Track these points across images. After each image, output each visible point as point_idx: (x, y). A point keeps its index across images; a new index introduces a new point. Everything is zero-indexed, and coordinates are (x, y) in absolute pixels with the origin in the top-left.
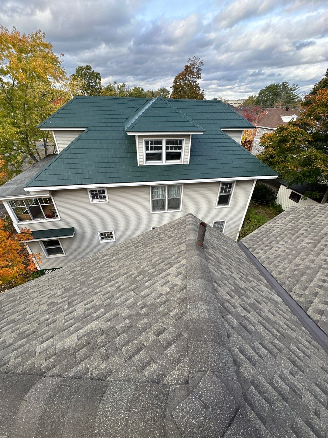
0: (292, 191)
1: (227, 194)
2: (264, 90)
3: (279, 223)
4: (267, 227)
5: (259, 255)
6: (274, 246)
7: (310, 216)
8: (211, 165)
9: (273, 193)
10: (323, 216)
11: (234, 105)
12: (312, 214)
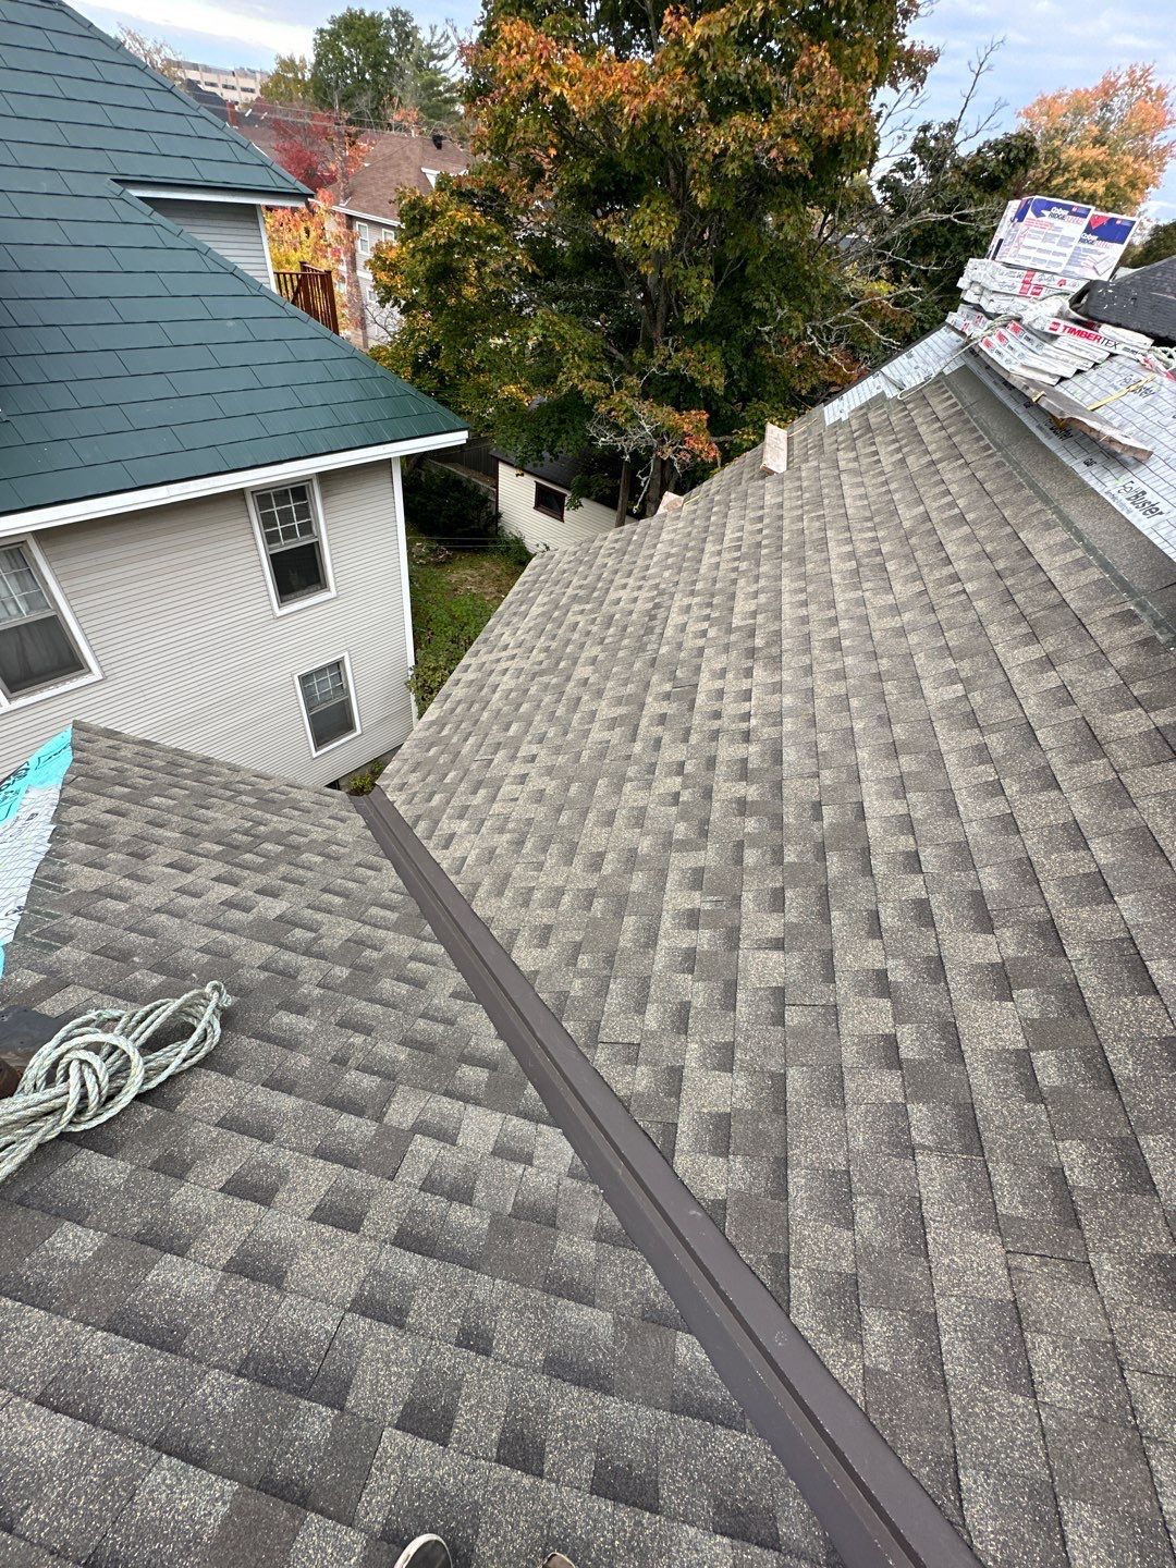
0: (537, 483)
1: (302, 541)
2: (332, 33)
3: (506, 648)
4: (470, 676)
5: (457, 850)
6: (503, 778)
7: (594, 589)
8: (148, 408)
9: (485, 500)
10: (631, 581)
11: (228, 96)
12: (599, 578)
